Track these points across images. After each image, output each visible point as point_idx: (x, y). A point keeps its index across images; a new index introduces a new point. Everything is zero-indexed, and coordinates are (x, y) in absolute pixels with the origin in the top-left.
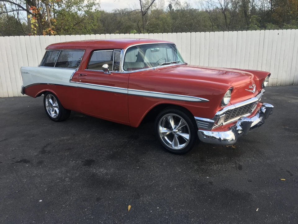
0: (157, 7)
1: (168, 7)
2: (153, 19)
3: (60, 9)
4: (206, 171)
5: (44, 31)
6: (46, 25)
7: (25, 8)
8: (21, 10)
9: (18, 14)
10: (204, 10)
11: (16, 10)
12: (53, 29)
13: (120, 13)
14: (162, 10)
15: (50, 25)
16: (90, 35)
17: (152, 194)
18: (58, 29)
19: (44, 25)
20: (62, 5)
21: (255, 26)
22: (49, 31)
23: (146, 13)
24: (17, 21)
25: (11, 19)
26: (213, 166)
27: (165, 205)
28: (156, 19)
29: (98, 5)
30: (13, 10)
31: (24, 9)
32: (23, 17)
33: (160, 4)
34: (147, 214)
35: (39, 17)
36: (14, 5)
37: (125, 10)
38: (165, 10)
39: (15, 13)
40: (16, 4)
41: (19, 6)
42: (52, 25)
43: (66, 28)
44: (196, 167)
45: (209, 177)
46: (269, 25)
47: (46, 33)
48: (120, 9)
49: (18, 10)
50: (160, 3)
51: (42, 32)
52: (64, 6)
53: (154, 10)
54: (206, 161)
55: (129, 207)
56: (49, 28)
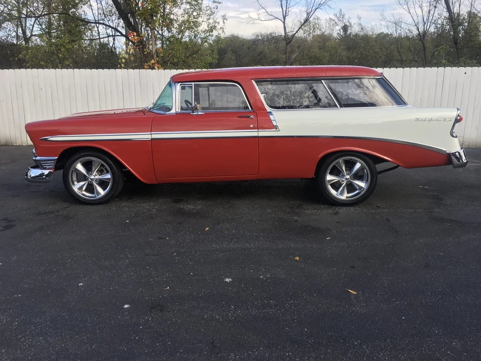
0: (323, 30)
1: (342, 31)
2: (315, 50)
3: (170, 34)
5: (146, 64)
6: (149, 56)
7: (124, 33)
8: (118, 36)
9: (114, 40)
11: (112, 36)
12: (158, 62)
13: (263, 40)
14: (331, 35)
15: (155, 56)
18: (165, 62)
19: (146, 56)
20: (173, 29)
22: (153, 64)
23: (291, 41)
24: (112, 51)
25: (103, 46)
28: (320, 49)
29: (221, 30)
30: (109, 36)
31: (122, 35)
32: (120, 44)
33: (328, 26)
35: (141, 44)
36: (110, 29)
38: (335, 35)
39: (111, 39)
40: (112, 28)
41: (116, 30)
42: (158, 57)
43: (176, 60)
47: (148, 68)
48: (263, 34)
49: (115, 36)
50: (329, 24)
51: (143, 66)
52: (174, 31)
53: (317, 35)
56: (153, 60)
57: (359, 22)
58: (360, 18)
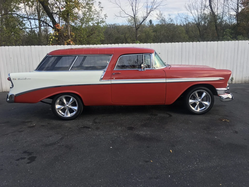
1: (149, 22)
4: (213, 134)
5: (65, 42)
6: (67, 37)
10: (179, 25)
12: (72, 40)
13: (110, 27)
14: (144, 25)
15: (70, 37)
16: (89, 45)
17: (182, 145)
19: (65, 37)
21: (229, 37)
22: (69, 42)
23: (139, 28)
26: (217, 131)
27: (193, 150)
31: (49, 25)
35: (62, 32)
37: (114, 24)
41: (46, 23)
42: (71, 37)
43: (82, 39)
44: (206, 132)
45: (216, 137)
46: (240, 37)
47: (67, 43)
48: (110, 24)
51: (64, 43)
54: (211, 128)
56: (69, 40)
57: (170, 17)
58: (170, 15)
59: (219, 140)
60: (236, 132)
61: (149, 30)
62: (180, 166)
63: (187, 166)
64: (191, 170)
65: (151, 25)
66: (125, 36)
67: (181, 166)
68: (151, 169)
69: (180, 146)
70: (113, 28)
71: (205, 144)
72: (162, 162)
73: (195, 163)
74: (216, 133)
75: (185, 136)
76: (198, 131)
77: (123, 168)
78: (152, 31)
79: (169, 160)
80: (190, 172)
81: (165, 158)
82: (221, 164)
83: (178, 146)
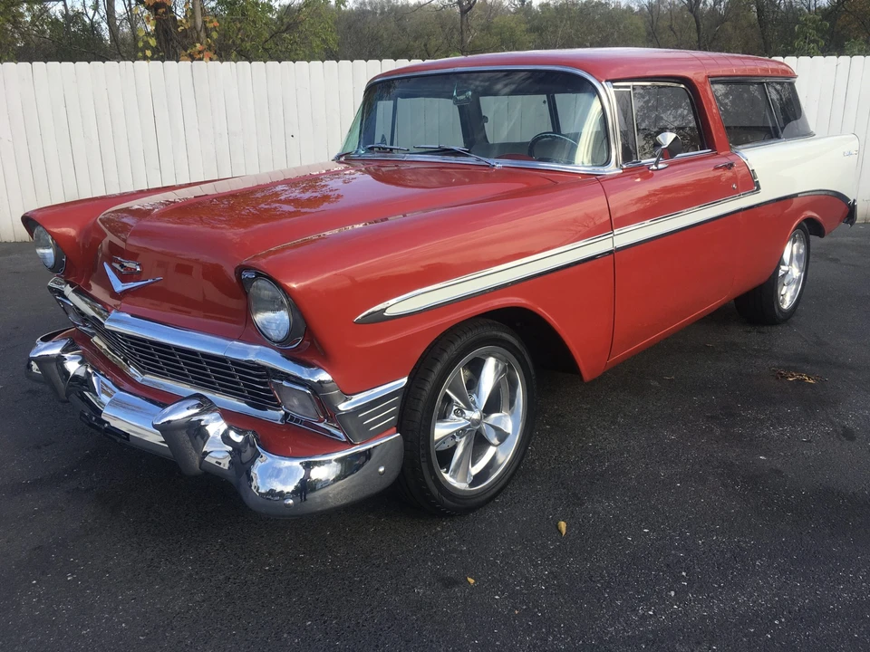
4: (751, 440)
5: (183, 53)
6: (190, 35)
10: (623, 5)
12: (209, 48)
15: (202, 35)
17: (615, 496)
22: (199, 52)
26: (768, 428)
27: (663, 524)
34: (619, 546)
38: (506, 4)
42: (208, 36)
44: (718, 432)
45: (765, 456)
46: (856, 43)
51: (179, 58)
54: (740, 414)
55: (563, 525)
56: (198, 44)
59: (778, 472)
60: (849, 435)
61: (513, 24)
62: (602, 609)
63: (634, 611)
64: (652, 632)
65: (523, 4)
66: (425, 45)
67: (607, 611)
68: (463, 625)
69: (607, 498)
70: (382, 13)
71: (716, 495)
72: (519, 583)
73: (673, 593)
74: (764, 436)
75: (628, 452)
76: (685, 425)
77: (336, 618)
78: (523, 27)
79: (551, 573)
80: (646, 645)
81: (536, 566)
82: (793, 600)
83: (598, 501)
